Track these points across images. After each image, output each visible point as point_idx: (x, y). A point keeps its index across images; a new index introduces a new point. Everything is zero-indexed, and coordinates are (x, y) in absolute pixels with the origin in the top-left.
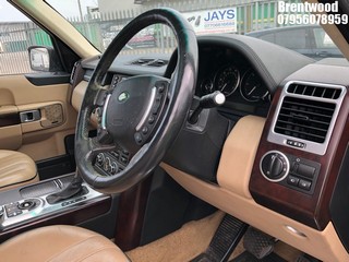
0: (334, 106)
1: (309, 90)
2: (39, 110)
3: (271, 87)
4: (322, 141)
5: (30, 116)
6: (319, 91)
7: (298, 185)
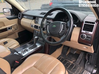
0: (94, 25)
1: (89, 22)
2: (11, 26)
3: (81, 22)
4: (92, 32)
5: (9, 28)
6: (91, 23)
7: (88, 39)
